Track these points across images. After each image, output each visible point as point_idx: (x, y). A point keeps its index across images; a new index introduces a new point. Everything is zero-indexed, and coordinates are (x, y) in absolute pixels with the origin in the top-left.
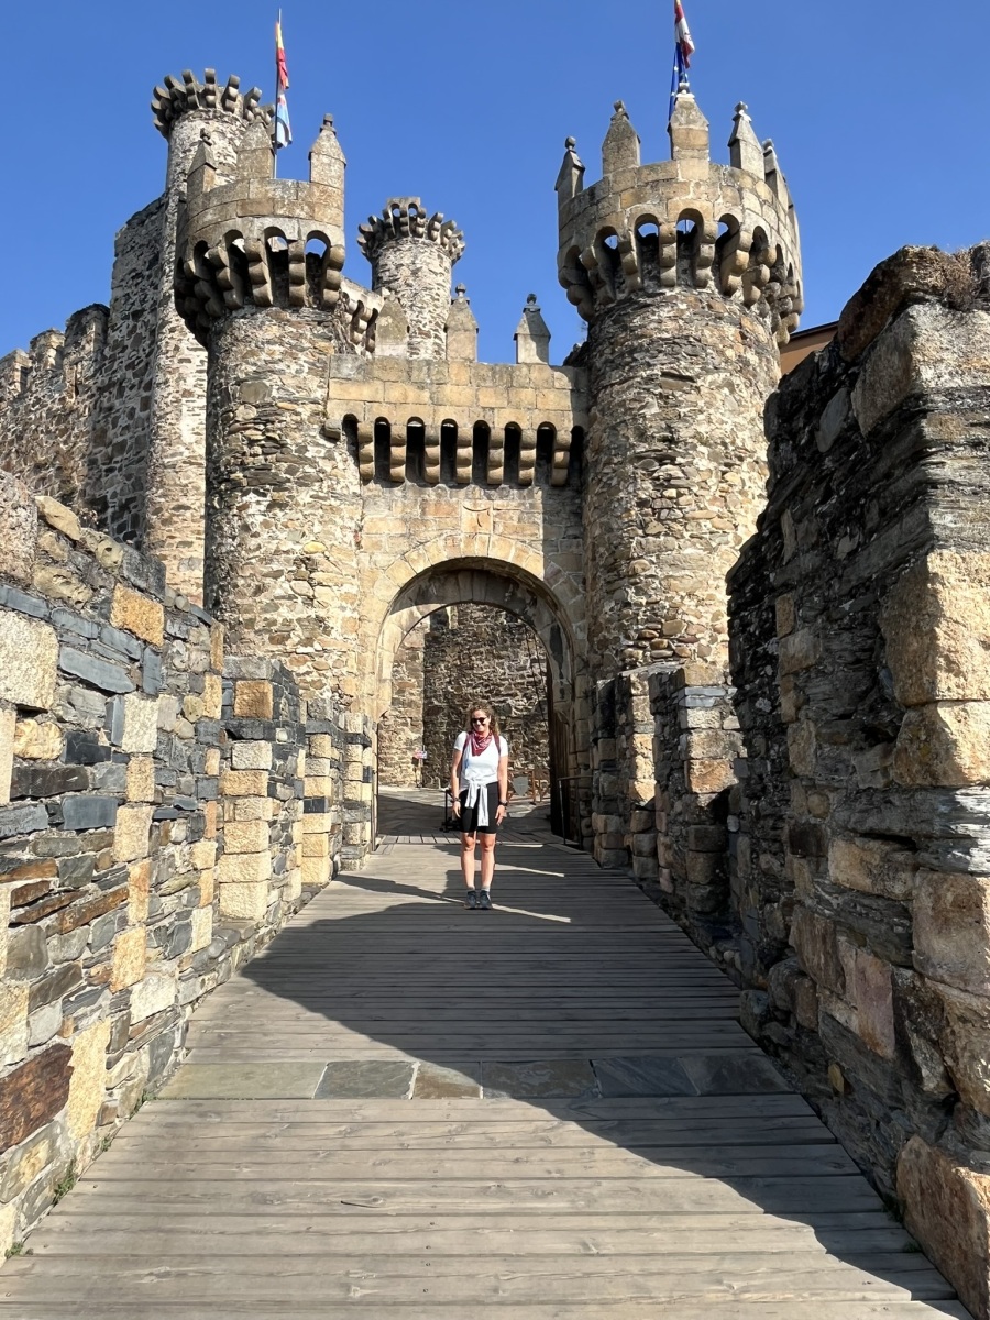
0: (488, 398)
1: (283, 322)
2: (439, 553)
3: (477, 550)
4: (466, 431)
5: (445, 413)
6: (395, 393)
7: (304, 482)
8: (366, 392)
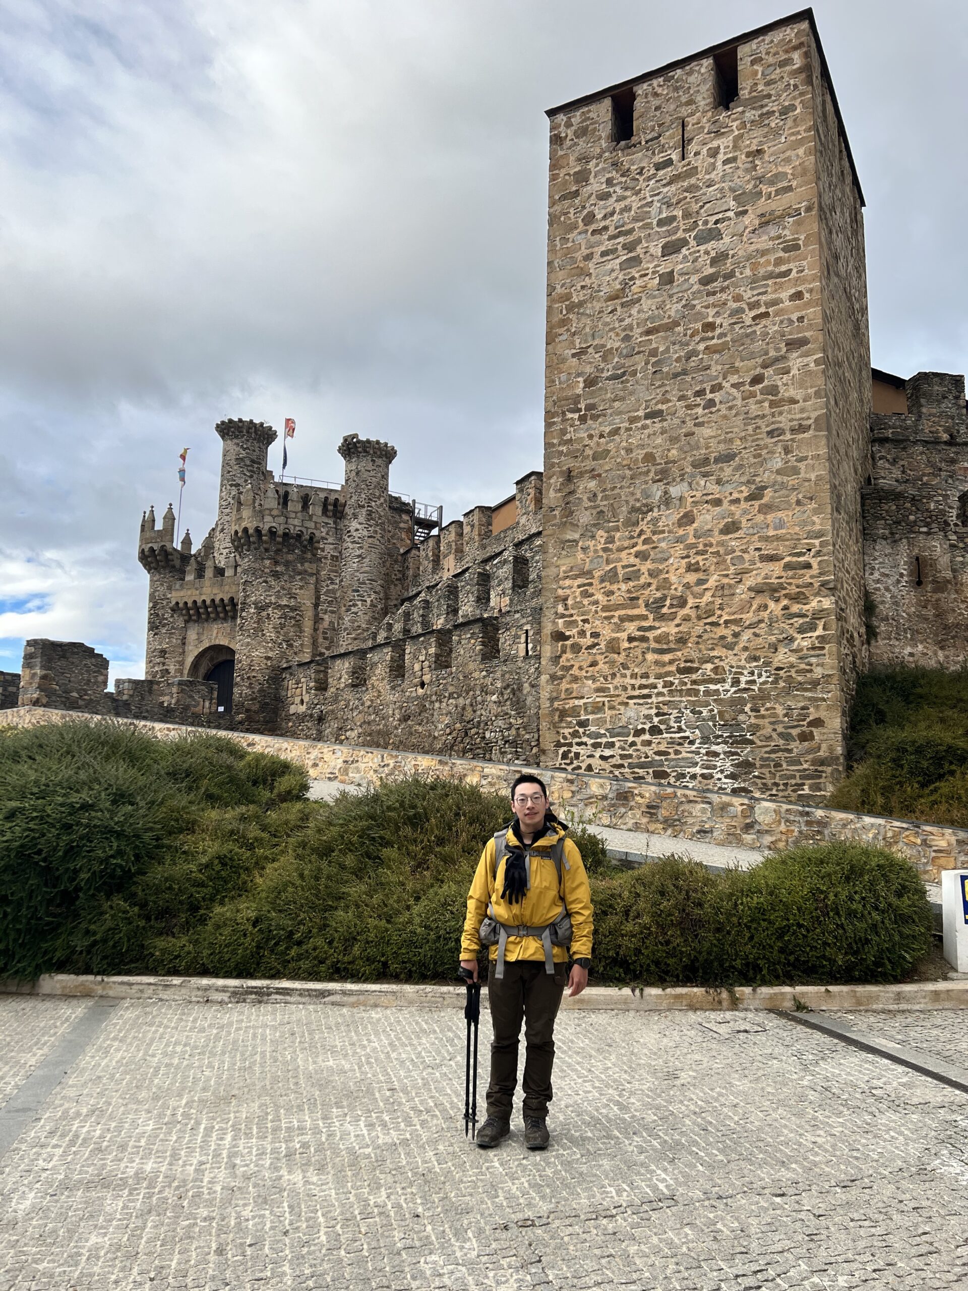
0: (215, 591)
1: (160, 573)
2: (206, 644)
3: (217, 642)
4: (208, 602)
5: (203, 597)
6: (189, 592)
7: (164, 626)
8: (182, 593)
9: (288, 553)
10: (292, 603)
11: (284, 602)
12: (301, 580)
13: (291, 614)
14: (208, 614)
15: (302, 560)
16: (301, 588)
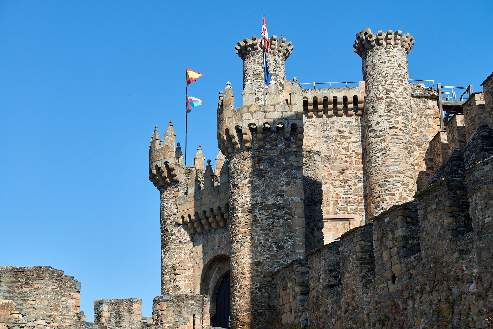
0: (213, 200)
1: (167, 191)
2: (211, 256)
7: (172, 242)
8: (186, 207)
9: (270, 149)
10: (280, 201)
11: (271, 201)
12: (287, 175)
13: (279, 213)
14: (210, 224)
15: (286, 154)
16: (288, 184)
